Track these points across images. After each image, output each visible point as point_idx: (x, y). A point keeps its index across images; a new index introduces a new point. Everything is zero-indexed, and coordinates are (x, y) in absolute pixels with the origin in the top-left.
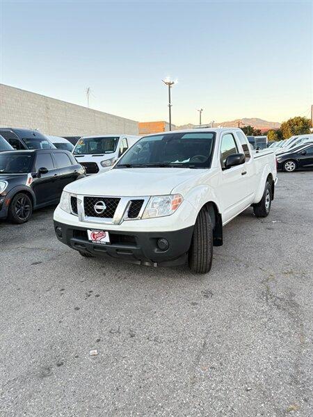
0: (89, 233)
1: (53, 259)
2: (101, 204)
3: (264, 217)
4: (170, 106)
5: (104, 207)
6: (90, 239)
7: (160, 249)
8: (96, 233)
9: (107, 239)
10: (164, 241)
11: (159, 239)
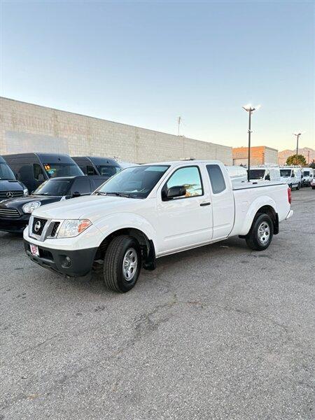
0: (31, 246)
2: (38, 224)
3: (259, 250)
4: (250, 133)
5: (39, 227)
6: (32, 251)
7: (66, 266)
8: (33, 247)
9: (38, 253)
10: (68, 258)
11: (66, 256)
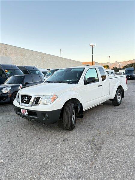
0: (22, 110)
1: (16, 120)
2: (26, 98)
3: (117, 106)
4: (93, 55)
5: (26, 100)
6: (22, 113)
7: (46, 119)
8: (24, 110)
9: (27, 113)
10: (47, 115)
11: (45, 114)
